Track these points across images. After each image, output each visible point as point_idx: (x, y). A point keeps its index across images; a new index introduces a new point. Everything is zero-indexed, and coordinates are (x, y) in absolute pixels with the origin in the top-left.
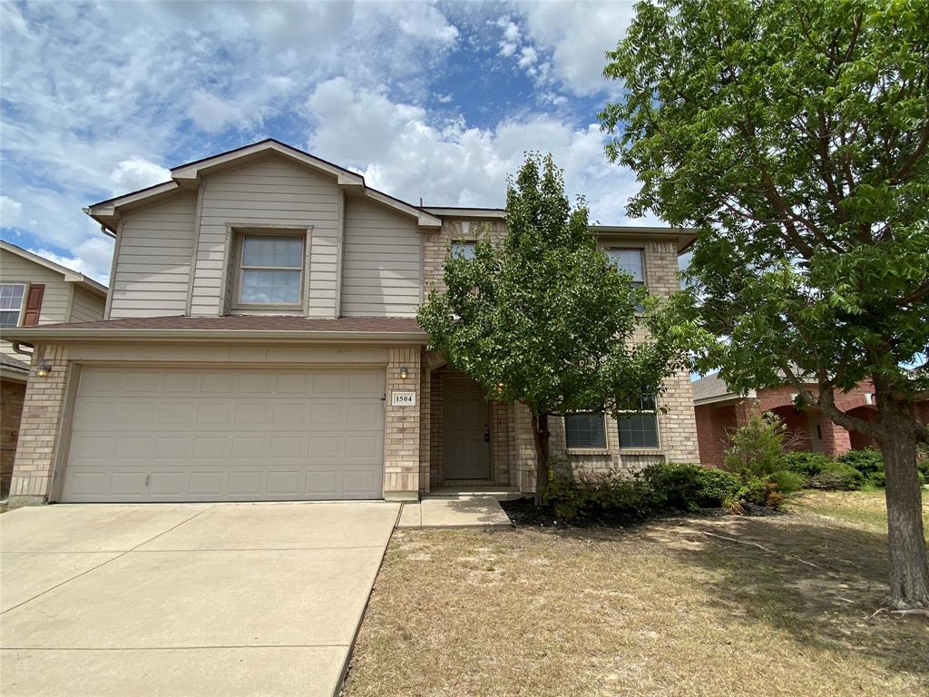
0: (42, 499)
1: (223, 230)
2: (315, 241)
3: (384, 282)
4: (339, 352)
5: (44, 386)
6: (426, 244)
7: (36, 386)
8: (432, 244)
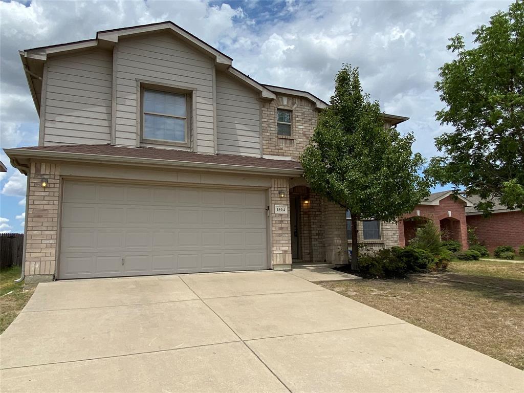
0: (52, 277)
1: (134, 84)
2: (199, 100)
3: (239, 132)
4: (244, 179)
5: (43, 194)
6: (263, 109)
7: (37, 194)
8: (266, 110)
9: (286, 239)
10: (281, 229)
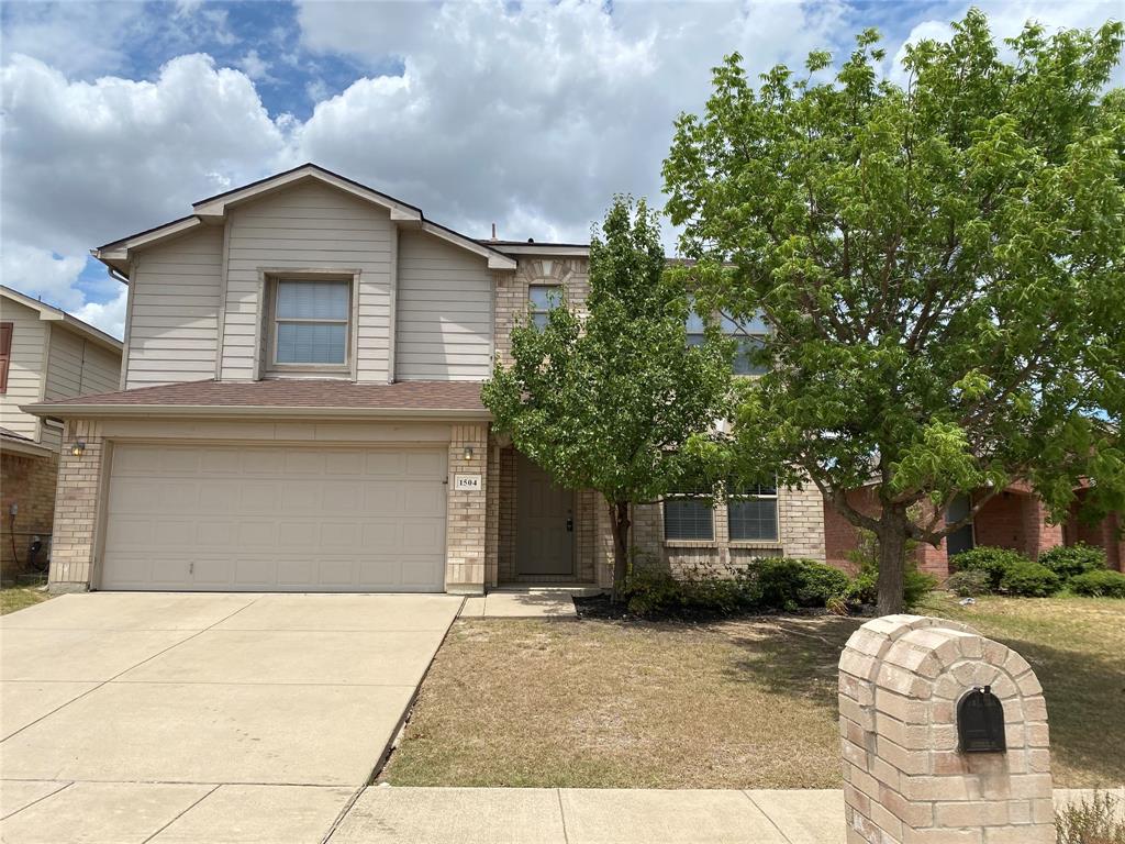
0: (84, 587)
1: (254, 276)
2: (365, 288)
3: (446, 338)
5: (77, 465)
6: (498, 290)
7: (70, 465)
8: (505, 290)
9: (475, 536)
10: (466, 518)
